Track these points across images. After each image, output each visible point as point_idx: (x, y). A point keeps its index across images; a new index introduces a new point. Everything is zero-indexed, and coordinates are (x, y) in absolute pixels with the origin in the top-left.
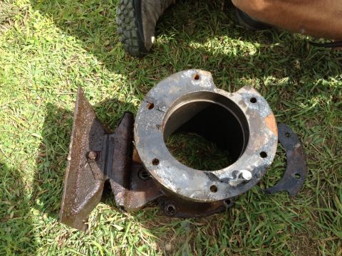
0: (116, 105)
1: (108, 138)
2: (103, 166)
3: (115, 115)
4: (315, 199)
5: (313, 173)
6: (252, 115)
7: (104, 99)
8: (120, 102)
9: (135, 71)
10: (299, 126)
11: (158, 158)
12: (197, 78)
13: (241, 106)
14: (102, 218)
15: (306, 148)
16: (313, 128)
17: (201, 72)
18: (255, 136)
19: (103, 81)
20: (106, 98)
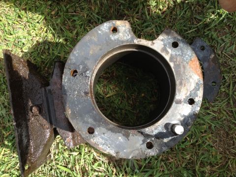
0: (47, 47)
1: (45, 90)
2: (48, 116)
3: (49, 57)
4: (229, 99)
5: (226, 78)
6: (176, 61)
7: (35, 42)
8: (50, 43)
9: (56, 9)
10: (211, 38)
11: (92, 127)
12: (115, 30)
13: (163, 54)
14: (60, 146)
15: (219, 58)
16: (224, 37)
17: (118, 23)
18: (181, 84)
19: (30, 25)
20: (37, 41)
